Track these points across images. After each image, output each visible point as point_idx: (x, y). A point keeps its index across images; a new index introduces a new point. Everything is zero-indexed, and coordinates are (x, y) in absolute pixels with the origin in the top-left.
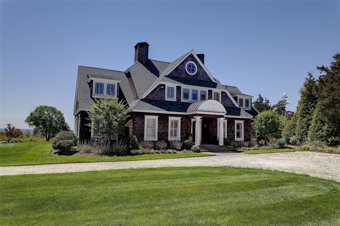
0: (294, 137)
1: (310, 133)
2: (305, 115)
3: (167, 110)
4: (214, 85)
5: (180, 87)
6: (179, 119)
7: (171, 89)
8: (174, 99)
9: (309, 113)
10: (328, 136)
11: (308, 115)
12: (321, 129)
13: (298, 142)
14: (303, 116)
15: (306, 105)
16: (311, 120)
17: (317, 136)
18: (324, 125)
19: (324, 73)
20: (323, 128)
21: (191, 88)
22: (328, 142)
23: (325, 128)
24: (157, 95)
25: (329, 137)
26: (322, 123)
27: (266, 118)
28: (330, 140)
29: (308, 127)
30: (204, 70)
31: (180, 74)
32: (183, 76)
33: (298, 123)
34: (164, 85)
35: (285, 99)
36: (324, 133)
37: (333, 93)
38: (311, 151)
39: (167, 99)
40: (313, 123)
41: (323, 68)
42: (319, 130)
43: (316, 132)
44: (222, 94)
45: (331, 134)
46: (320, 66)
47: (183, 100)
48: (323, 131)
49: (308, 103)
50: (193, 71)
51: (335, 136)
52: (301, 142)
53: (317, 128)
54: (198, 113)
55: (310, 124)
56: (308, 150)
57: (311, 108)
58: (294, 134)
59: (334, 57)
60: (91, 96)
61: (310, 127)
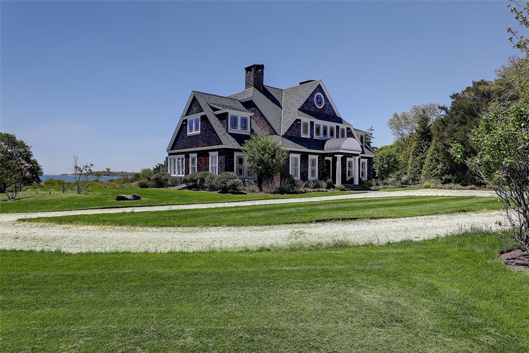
0: (406, 176)
1: (424, 172)
2: (418, 154)
3: (308, 148)
4: (340, 120)
5: (313, 122)
6: (316, 157)
7: (306, 125)
8: (308, 136)
9: (422, 152)
10: (442, 174)
11: (421, 153)
12: (436, 167)
13: (410, 182)
14: (416, 155)
15: (420, 143)
16: (424, 158)
17: (432, 175)
18: (438, 163)
19: (443, 113)
20: (438, 166)
21: (322, 123)
22: (442, 180)
23: (440, 166)
24: (294, 131)
25: (443, 176)
26: (436, 161)
27: (388, 156)
28: (443, 178)
29: (422, 166)
30: (330, 103)
31: (310, 107)
32: (312, 109)
33: (410, 162)
34: (300, 120)
35: (371, 132)
36: (439, 171)
37: (455, 134)
38: (432, 188)
39: (303, 136)
40: (427, 162)
41: (443, 108)
42: (433, 168)
43: (431, 171)
44: (347, 130)
45: (445, 172)
46: (441, 106)
47: (316, 137)
48: (438, 170)
49: (421, 141)
50: (320, 103)
51: (448, 174)
52: (413, 181)
53: (431, 167)
54: (341, 151)
55: (423, 163)
56: (429, 187)
57: (424, 146)
58: (406, 174)
59: (451, 97)
60: (227, 131)
61: (424, 166)
